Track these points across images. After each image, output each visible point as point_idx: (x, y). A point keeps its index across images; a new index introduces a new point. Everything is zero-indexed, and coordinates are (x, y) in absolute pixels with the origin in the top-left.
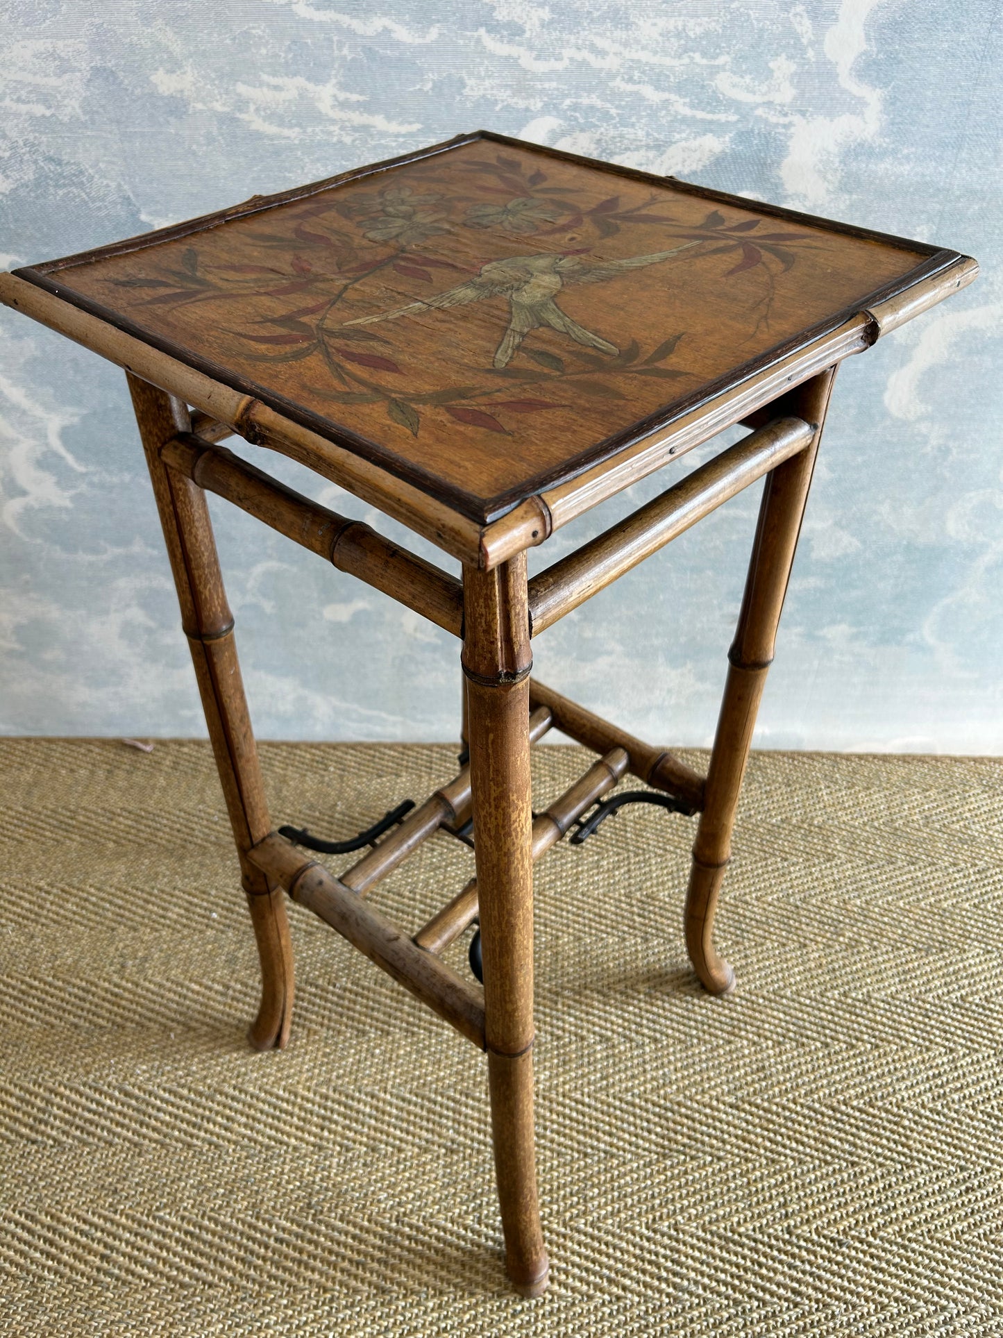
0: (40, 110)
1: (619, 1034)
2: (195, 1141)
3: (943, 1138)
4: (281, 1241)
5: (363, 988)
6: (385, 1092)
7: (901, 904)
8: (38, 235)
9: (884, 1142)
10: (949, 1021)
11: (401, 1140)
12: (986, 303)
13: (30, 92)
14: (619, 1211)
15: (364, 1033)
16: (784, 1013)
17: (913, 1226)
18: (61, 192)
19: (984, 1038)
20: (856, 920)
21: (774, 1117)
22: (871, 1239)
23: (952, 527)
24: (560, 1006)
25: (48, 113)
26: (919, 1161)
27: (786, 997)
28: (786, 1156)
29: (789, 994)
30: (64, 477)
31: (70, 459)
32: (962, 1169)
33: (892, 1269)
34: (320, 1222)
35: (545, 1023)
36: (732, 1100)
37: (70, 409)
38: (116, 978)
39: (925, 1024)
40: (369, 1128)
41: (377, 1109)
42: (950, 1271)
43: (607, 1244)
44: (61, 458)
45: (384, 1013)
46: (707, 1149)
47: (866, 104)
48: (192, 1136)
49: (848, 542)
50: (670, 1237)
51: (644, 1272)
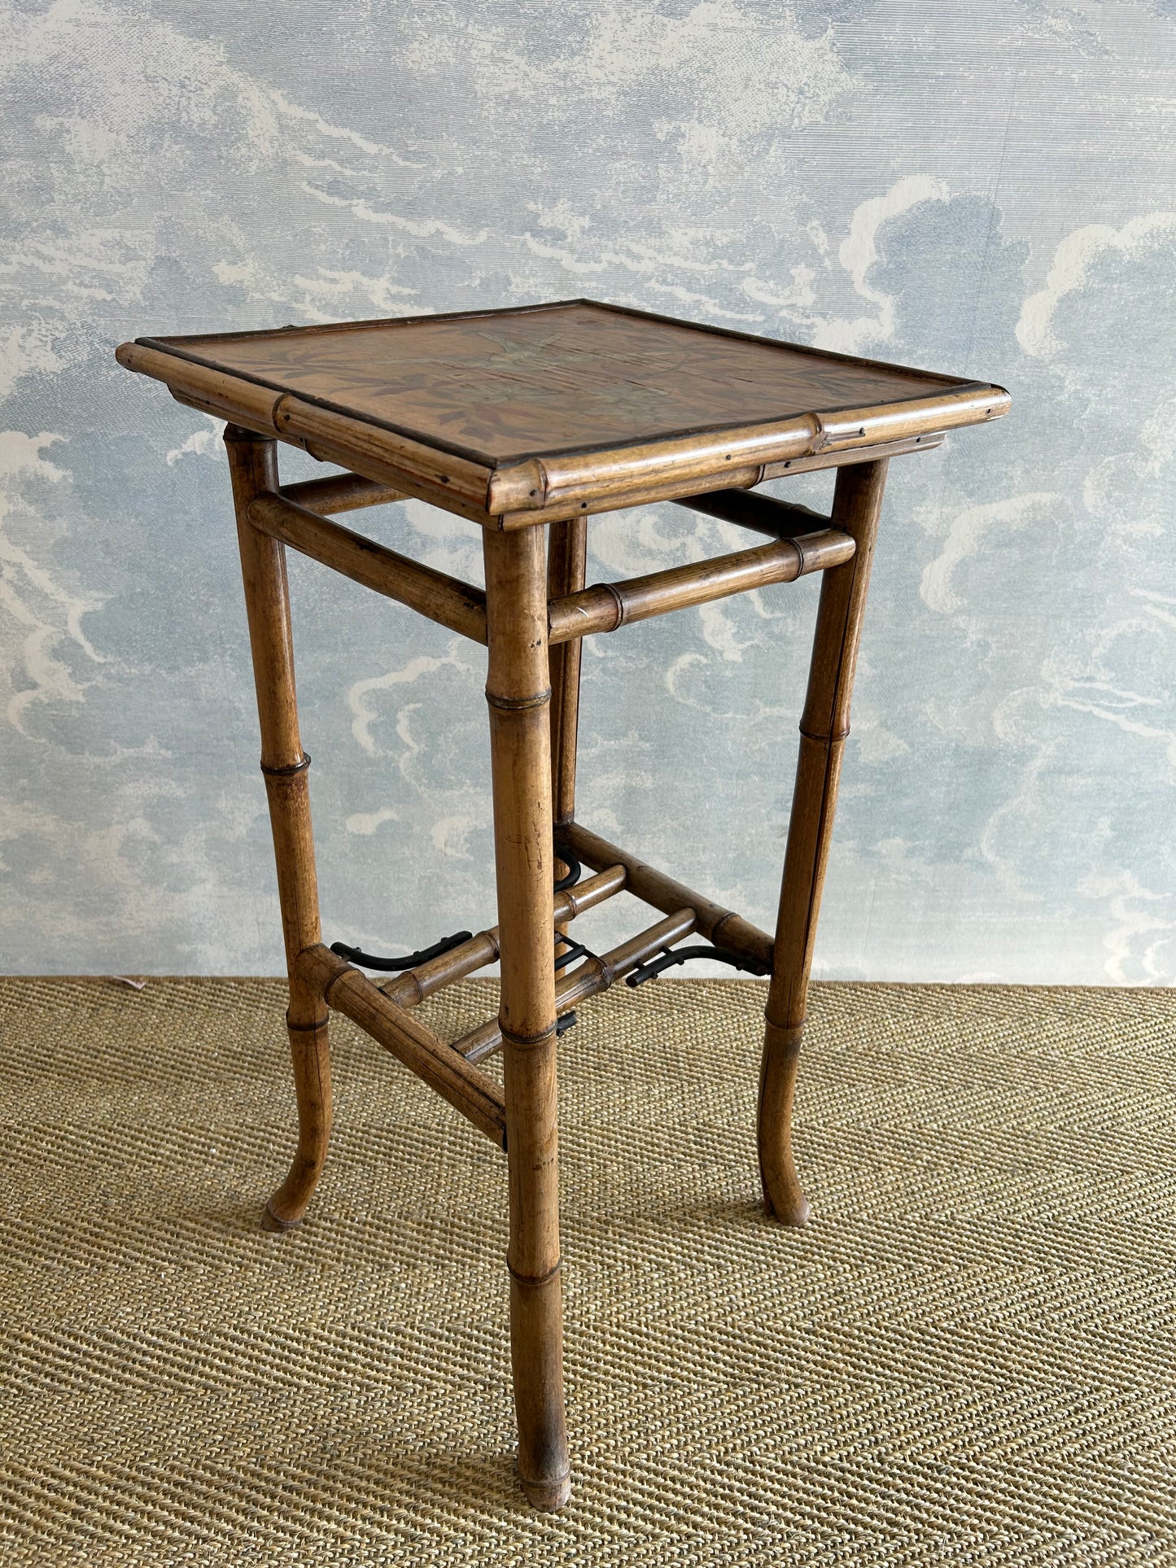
0: (101, 294)
1: (677, 1261)
2: (188, 1385)
3: (1045, 1357)
4: (291, 1489)
5: (386, 1221)
6: (412, 1328)
7: (981, 1127)
8: (85, 415)
9: (980, 1363)
10: (1042, 1240)
11: (431, 1377)
12: (1008, 497)
13: (93, 277)
14: (686, 1444)
15: (387, 1267)
16: (861, 1237)
17: (1020, 1449)
18: (112, 374)
19: (1081, 1257)
20: (934, 1144)
21: (857, 1342)
22: (972, 1464)
23: (999, 728)
24: (610, 1235)
25: (109, 298)
26: (1021, 1382)
27: (862, 1221)
28: (872, 1381)
29: (865, 1218)
30: (80, 668)
31: (88, 648)
32: (1069, 1389)
33: (999, 1495)
34: (337, 1467)
35: (594, 1252)
36: (808, 1325)
37: (94, 594)
38: (96, 1218)
39: (1017, 1245)
40: (394, 1366)
41: (403, 1345)
42: (1065, 1495)
43: (673, 1480)
44: (80, 647)
45: (410, 1247)
46: (783, 1376)
47: (881, 309)
48: (184, 1380)
49: (896, 745)
50: (746, 1470)
51: (717, 1507)
